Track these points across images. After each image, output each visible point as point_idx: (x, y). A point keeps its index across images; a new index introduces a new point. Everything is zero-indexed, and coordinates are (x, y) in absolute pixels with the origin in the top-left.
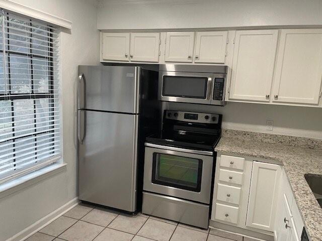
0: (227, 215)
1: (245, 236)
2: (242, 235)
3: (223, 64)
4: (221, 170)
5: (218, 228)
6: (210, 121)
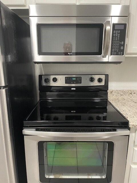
6: (96, 83)
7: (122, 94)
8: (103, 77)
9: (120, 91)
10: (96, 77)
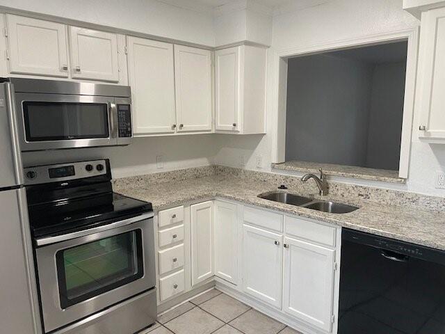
0: (176, 287)
1: (189, 300)
2: (187, 301)
3: (117, 82)
4: (161, 232)
5: (163, 312)
6: (95, 173)
7: (127, 182)
8: (103, 163)
9: (125, 178)
10: (94, 164)
